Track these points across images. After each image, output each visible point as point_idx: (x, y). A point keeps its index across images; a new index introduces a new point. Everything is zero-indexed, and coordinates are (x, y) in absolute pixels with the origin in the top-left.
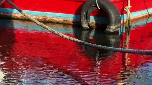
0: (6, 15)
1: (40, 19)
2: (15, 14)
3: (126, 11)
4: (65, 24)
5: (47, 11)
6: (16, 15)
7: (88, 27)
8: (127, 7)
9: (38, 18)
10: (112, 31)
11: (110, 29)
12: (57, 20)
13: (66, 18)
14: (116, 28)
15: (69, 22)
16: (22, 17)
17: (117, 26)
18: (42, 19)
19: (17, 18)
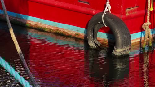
0: (21, 22)
1: (52, 30)
2: (30, 21)
3: (145, 28)
4: (76, 38)
5: (59, 21)
6: (30, 23)
7: (96, 47)
8: (146, 24)
9: (51, 28)
10: (118, 54)
11: (116, 52)
12: (69, 32)
13: (77, 31)
14: (124, 51)
15: (81, 36)
16: (36, 26)
17: (124, 49)
18: (55, 30)
19: (30, 26)
